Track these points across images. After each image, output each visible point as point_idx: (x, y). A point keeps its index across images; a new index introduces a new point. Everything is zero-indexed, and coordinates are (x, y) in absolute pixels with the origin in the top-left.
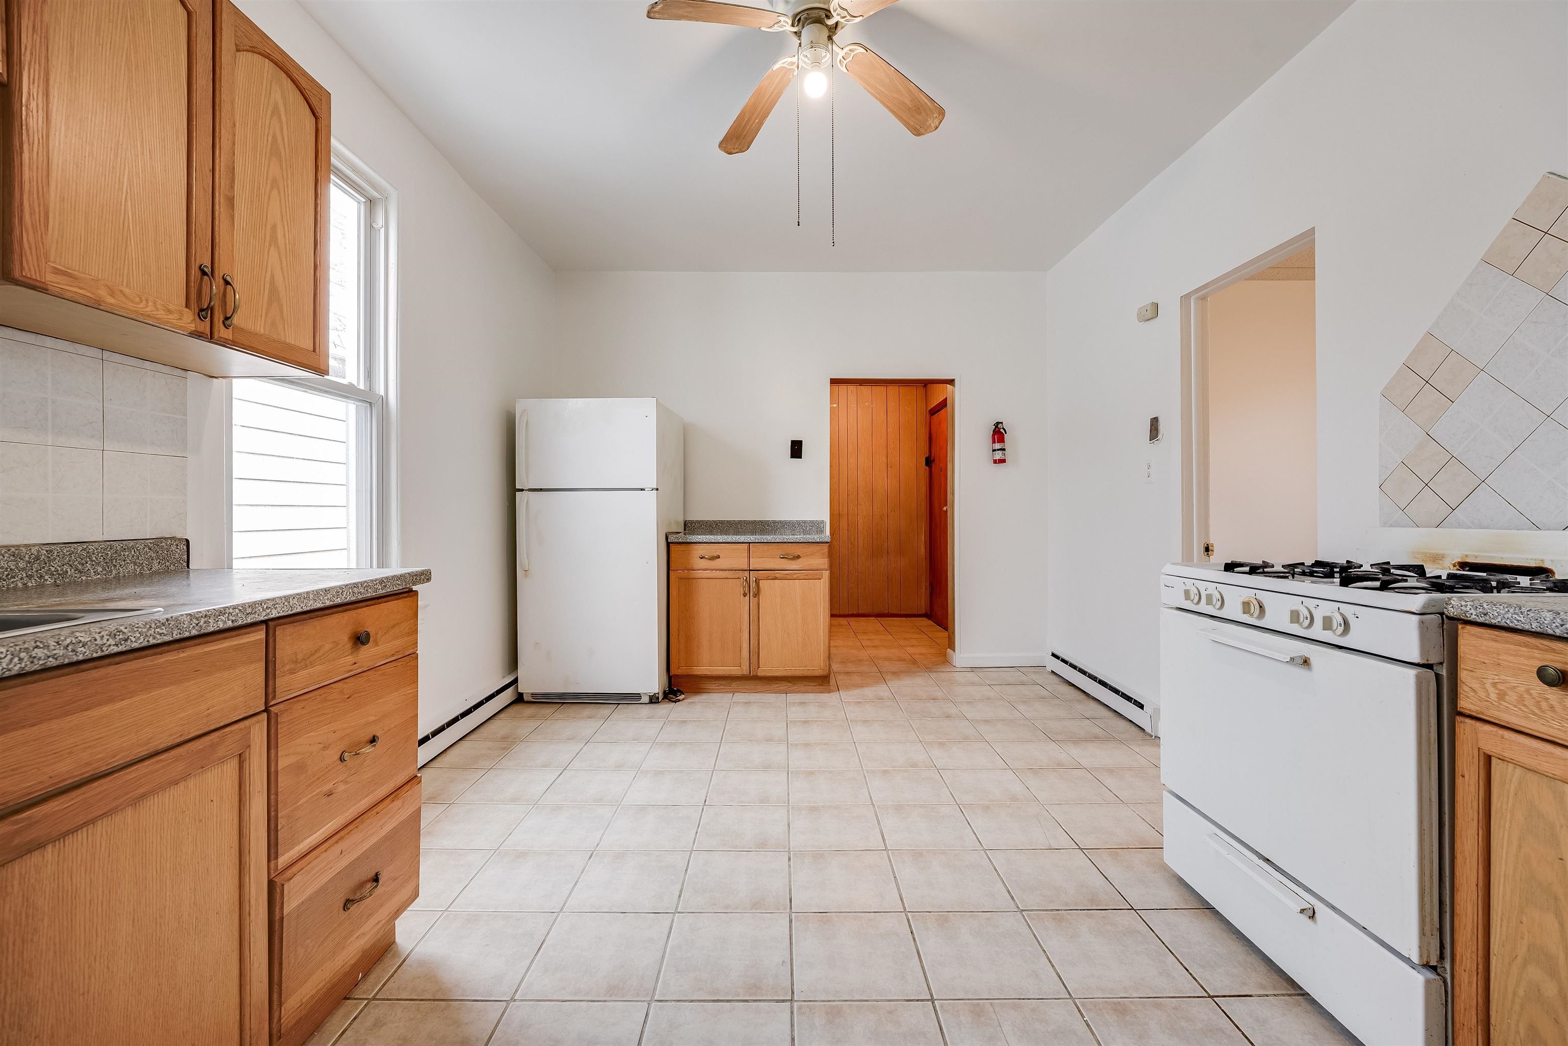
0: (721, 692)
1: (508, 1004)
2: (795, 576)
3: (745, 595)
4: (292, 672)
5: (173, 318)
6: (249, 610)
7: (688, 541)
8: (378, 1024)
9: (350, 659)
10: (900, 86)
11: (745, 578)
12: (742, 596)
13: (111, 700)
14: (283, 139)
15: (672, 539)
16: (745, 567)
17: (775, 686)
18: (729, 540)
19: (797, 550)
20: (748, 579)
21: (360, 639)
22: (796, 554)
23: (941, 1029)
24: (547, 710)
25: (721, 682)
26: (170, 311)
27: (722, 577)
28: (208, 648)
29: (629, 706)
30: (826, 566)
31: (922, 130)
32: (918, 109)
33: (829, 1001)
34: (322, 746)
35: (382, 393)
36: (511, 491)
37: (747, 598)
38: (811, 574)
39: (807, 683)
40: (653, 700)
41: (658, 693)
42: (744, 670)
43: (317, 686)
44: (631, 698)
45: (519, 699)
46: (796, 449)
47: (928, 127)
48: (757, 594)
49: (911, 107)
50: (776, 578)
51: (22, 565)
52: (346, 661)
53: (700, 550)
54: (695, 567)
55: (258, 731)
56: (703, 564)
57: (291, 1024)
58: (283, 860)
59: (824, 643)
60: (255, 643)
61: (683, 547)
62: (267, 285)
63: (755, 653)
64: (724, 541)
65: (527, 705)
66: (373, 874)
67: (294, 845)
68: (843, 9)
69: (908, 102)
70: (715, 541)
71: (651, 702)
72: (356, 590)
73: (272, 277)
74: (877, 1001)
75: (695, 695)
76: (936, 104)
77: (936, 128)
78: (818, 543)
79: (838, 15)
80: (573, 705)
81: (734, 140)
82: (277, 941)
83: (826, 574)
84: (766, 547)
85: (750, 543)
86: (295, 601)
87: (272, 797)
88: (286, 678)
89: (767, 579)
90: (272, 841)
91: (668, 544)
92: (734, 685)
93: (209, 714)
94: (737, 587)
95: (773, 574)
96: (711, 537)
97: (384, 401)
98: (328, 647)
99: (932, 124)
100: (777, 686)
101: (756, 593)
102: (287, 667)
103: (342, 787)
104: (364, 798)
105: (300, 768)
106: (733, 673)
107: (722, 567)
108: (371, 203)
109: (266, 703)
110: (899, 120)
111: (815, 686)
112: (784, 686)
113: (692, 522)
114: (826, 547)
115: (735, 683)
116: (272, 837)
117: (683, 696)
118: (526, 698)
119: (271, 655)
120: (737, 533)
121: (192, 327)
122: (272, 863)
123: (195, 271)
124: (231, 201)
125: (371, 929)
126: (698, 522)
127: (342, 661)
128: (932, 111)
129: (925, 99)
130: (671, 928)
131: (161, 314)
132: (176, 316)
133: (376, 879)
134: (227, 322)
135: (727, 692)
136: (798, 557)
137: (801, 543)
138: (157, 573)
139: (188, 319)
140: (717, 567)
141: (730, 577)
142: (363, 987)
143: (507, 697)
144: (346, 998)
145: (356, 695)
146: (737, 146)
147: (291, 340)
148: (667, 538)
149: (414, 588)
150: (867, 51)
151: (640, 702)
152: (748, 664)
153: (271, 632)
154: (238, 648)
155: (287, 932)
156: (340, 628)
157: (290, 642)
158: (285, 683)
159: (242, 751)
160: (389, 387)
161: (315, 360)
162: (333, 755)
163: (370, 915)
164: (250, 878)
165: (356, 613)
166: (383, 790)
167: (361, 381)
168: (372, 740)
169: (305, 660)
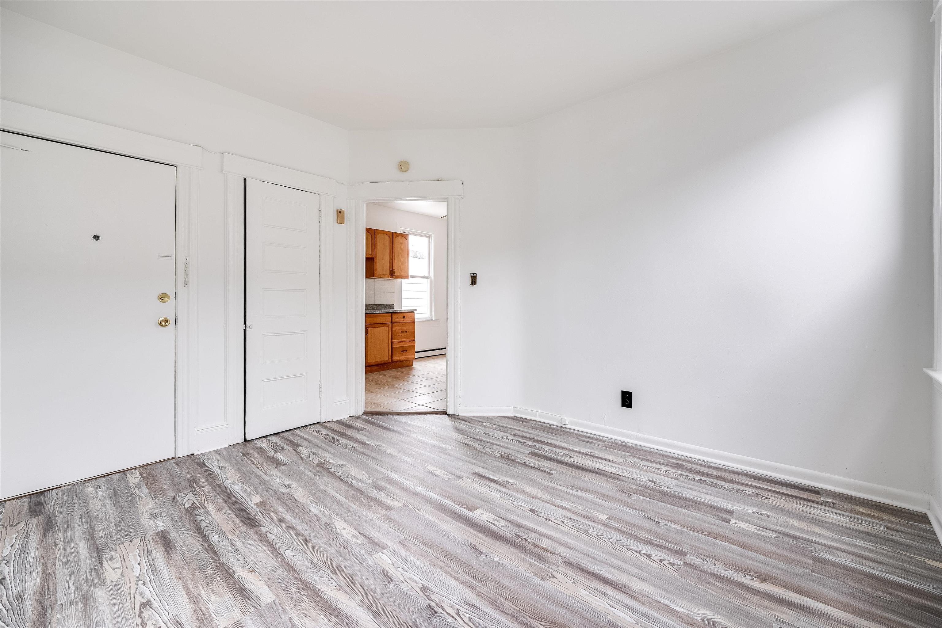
6: (387, 311)
8: (405, 370)
9: (403, 320)
21: (404, 317)
26: (387, 276)
28: (385, 314)
34: (398, 329)
35: (431, 276)
43: (398, 322)
55: (390, 325)
57: (394, 361)
62: (400, 269)
66: (406, 350)
67: (395, 340)
72: (402, 311)
73: (400, 267)
86: (393, 311)
93: (386, 321)
97: (432, 278)
98: (399, 318)
102: (394, 318)
103: (401, 336)
104: (404, 339)
105: (396, 331)
108: (429, 237)
109: (391, 322)
116: (392, 338)
119: (392, 317)
121: (390, 277)
122: (392, 341)
123: (390, 270)
124: (395, 259)
125: (406, 358)
127: (401, 320)
133: (406, 352)
134: (394, 275)
138: (391, 308)
139: (389, 275)
142: (406, 367)
144: (404, 366)
145: (404, 325)
147: (403, 275)
149: (415, 312)
153: (391, 314)
154: (388, 315)
155: (393, 349)
156: (401, 315)
157: (394, 316)
158: (395, 320)
159: (389, 326)
160: (432, 274)
161: (407, 277)
162: (400, 331)
163: (406, 355)
164: (389, 341)
165: (402, 314)
166: (408, 339)
167: (427, 275)
168: (406, 332)
169: (396, 318)
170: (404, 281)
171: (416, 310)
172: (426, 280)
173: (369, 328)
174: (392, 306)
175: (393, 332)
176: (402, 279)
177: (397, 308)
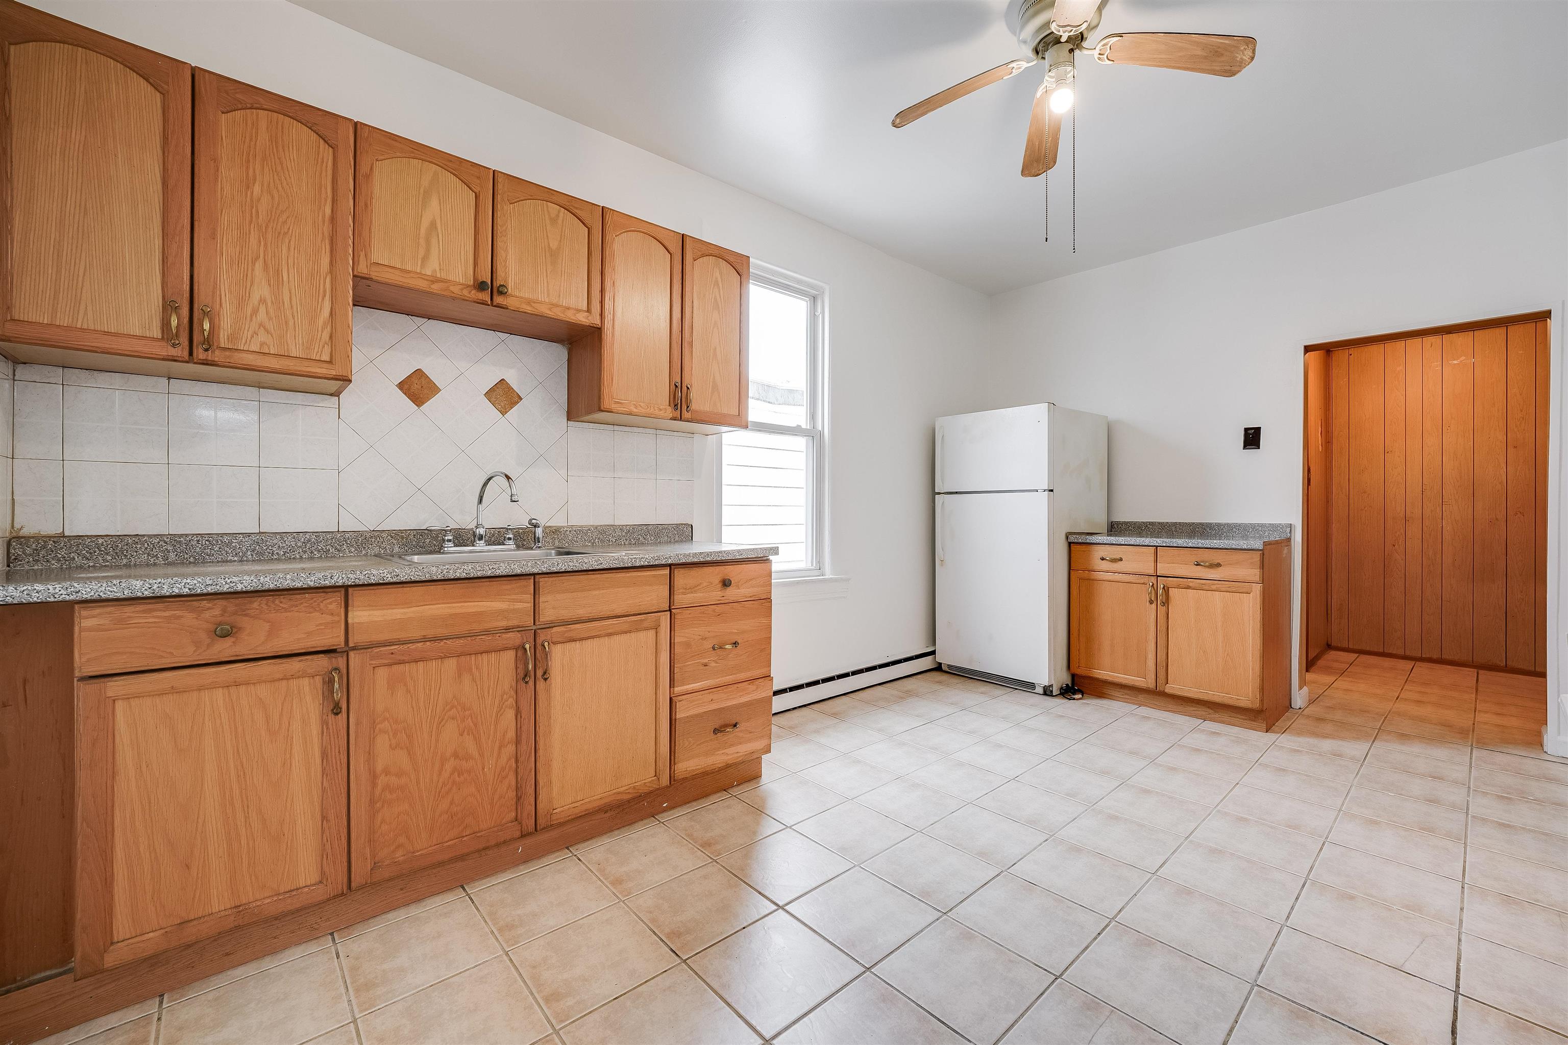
0: (1127, 702)
1: (786, 828)
2: (1214, 587)
3: (1151, 602)
4: (684, 593)
5: (662, 413)
6: (657, 558)
7: (1088, 541)
8: (729, 807)
9: (720, 593)
10: (1180, 44)
11: (1151, 584)
12: (1148, 603)
13: (599, 589)
14: (720, 297)
15: (1072, 539)
16: (1152, 572)
17: (1191, 709)
18: (1132, 543)
19: (1216, 557)
20: (1155, 586)
21: (726, 583)
22: (1216, 562)
23: (1042, 994)
24: (954, 680)
25: (1126, 691)
26: (661, 410)
27: (1126, 581)
28: (639, 574)
29: (1025, 692)
30: (1257, 578)
31: (1234, 69)
32: (1216, 52)
33: (972, 929)
34: (701, 637)
35: (820, 429)
36: (934, 493)
37: (1154, 606)
38: (1235, 586)
39: (1233, 714)
40: (1047, 692)
41: (1051, 686)
42: (1151, 685)
43: (699, 605)
44: (1028, 686)
45: (938, 668)
46: (1252, 438)
47: (1241, 62)
48: (1166, 602)
49: (1206, 54)
50: (1188, 587)
51: (624, 534)
52: (716, 594)
53: (1100, 552)
54: (1096, 568)
55: (665, 618)
56: (1105, 565)
57: (680, 777)
58: (677, 690)
59: (1253, 670)
60: (663, 575)
61: (1083, 547)
62: (711, 383)
63: (1163, 667)
64: (1126, 543)
65: (943, 674)
66: (735, 722)
67: (683, 685)
68: (1065, 26)
69: (1199, 52)
70: (1116, 543)
71: (1045, 694)
72: (720, 555)
73: (714, 377)
74: (1009, 950)
75: (1095, 698)
76: (1235, 38)
77: (1252, 58)
78: (1245, 549)
79: (1064, 32)
80: (978, 681)
81: (1035, 164)
82: (673, 730)
83: (1257, 589)
84: (1175, 551)
85: (1157, 547)
86: (682, 556)
87: (672, 655)
88: (680, 596)
89: (1178, 587)
90: (672, 678)
91: (1070, 544)
92: (1141, 697)
93: (640, 605)
94: (1144, 594)
95: (1186, 583)
96: (1112, 538)
97: (821, 434)
98: (705, 584)
99: (1245, 58)
100: (1194, 709)
101: (1164, 601)
102: (681, 591)
103: (713, 664)
104: (728, 675)
105: (688, 645)
106: (1137, 684)
107: (1125, 570)
108: (814, 299)
109: (670, 607)
110: (1200, 72)
111: (1244, 719)
112: (1202, 711)
113: (1118, 523)
114: (1257, 557)
115: (1143, 696)
116: (672, 676)
117: (1080, 696)
118: (944, 668)
119: (672, 583)
120: (1140, 535)
121: (671, 415)
122: (672, 689)
123: (673, 387)
124: (691, 344)
125: (732, 754)
126: (1126, 523)
127: (714, 593)
128: (1236, 47)
129: (1218, 40)
130: (908, 838)
131: (657, 412)
132: (663, 411)
133: (735, 725)
134: (689, 409)
135: (1134, 704)
136: (1219, 565)
137: (1220, 549)
138: (677, 542)
139: (670, 412)
140: (1119, 570)
141: (1134, 581)
142: (735, 789)
143: (925, 663)
144: (724, 790)
145: (724, 615)
146: (1041, 167)
147: (725, 411)
148: (1067, 538)
149: (771, 557)
150: (1121, 36)
151: (1034, 691)
152: (1153, 677)
153: (672, 571)
154: (654, 576)
155: (679, 728)
156: (714, 575)
157: (681, 577)
158: (680, 599)
159: (656, 628)
160: (824, 424)
161: (739, 421)
162: (708, 645)
163: (732, 745)
164: (660, 692)
165: (722, 568)
166: (742, 676)
167: (804, 423)
168: (735, 644)
169: (692, 589)
170: (731, 437)
171: (775, 551)
172: (800, 443)
173: (554, 643)
174: (684, 532)
175: (678, 650)
176: (724, 429)
177: (700, 547)
